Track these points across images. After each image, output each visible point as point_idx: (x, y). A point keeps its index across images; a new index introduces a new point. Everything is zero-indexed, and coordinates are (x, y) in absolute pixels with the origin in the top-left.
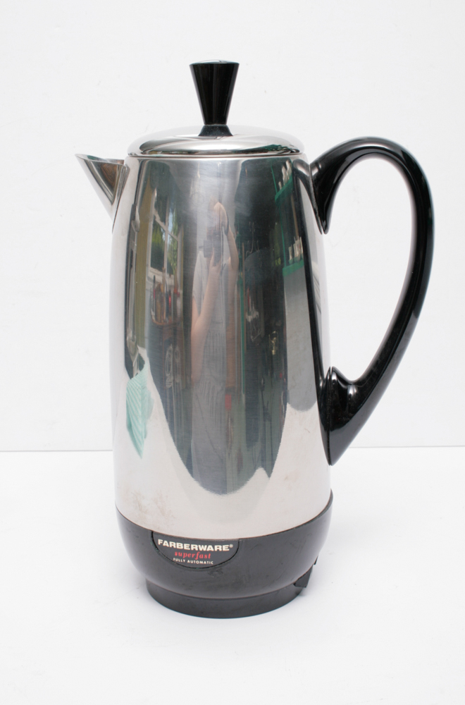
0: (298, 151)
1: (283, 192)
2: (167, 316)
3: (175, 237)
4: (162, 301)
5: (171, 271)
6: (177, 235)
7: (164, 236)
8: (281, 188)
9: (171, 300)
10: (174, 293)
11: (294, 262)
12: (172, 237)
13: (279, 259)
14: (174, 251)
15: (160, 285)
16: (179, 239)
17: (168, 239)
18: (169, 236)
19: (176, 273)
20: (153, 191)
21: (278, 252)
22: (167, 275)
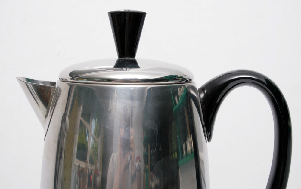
0: (190, 80)
1: (179, 106)
2: (88, 186)
3: (96, 139)
4: (84, 178)
5: (92, 163)
6: (98, 137)
7: (87, 138)
8: (177, 103)
9: (92, 178)
10: (95, 174)
11: (187, 155)
12: (94, 138)
13: (176, 153)
14: (95, 148)
15: (83, 169)
16: (99, 141)
17: (91, 141)
18: (91, 137)
19: (96, 164)
20: (80, 107)
21: (175, 147)
22: (89, 165)
